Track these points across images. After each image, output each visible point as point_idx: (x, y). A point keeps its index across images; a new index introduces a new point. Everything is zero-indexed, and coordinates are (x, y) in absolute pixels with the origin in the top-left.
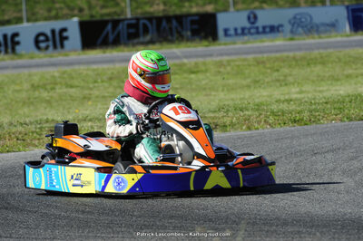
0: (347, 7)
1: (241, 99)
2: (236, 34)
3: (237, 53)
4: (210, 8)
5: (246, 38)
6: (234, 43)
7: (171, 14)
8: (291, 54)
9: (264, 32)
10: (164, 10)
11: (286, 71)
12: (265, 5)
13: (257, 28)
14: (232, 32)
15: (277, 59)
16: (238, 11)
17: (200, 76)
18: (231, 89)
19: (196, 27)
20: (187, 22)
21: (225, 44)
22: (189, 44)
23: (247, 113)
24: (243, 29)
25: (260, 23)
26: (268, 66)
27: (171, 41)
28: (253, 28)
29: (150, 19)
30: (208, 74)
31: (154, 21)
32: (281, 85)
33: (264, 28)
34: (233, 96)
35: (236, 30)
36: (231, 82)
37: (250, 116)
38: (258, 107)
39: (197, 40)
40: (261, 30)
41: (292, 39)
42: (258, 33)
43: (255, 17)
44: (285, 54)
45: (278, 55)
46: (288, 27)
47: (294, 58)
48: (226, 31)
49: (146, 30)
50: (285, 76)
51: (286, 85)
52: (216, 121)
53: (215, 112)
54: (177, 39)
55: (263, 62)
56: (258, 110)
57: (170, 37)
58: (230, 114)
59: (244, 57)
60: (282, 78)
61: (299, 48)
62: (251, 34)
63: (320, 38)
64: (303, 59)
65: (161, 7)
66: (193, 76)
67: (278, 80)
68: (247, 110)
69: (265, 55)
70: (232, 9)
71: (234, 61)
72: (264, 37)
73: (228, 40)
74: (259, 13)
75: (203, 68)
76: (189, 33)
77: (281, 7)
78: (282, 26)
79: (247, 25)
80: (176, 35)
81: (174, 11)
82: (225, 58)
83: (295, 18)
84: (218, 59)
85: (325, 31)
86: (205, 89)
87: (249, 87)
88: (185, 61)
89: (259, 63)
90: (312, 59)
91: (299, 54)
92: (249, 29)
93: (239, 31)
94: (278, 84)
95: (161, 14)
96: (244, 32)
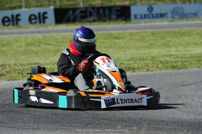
1: (144, 54)
2: (141, 18)
3: (142, 28)
4: (126, 3)
5: (147, 20)
6: (140, 23)
7: (105, 5)
8: (171, 30)
9: (157, 17)
10: (101, 4)
11: (168, 39)
12: (157, 2)
13: (153, 15)
14: (139, 16)
15: (164, 32)
16: (142, 4)
17: (121, 41)
18: (138, 48)
19: (119, 13)
20: (114, 10)
21: (135, 23)
22: (115, 22)
23: (146, 62)
24: (145, 15)
25: (155, 12)
26: (159, 35)
27: (105, 21)
29: (93, 8)
30: (125, 40)
31: (96, 10)
32: (166, 47)
33: (157, 15)
34: (139, 52)
35: (141, 15)
36: (138, 44)
37: (148, 63)
38: (153, 58)
39: (120, 20)
40: (155, 16)
41: (172, 21)
42: (153, 17)
43: (152, 8)
44: (168, 30)
45: (164, 30)
46: (170, 15)
47: (173, 32)
48: (136, 16)
49: (91, 14)
50: (168, 42)
51: (168, 47)
52: (129, 66)
53: (129, 61)
54: (108, 19)
55: (156, 34)
56: (153, 60)
57: (104, 19)
58: (137, 62)
59: (145, 30)
60: (166, 43)
61: (176, 26)
62: (149, 18)
63: (188, 21)
64: (178, 32)
65: (100, 2)
66: (117, 40)
67: (164, 44)
68: (147, 60)
69: (157, 30)
70: (139, 4)
71: (140, 33)
72: (156, 20)
73: (136, 21)
74: (154, 6)
75: (123, 36)
76: (114, 17)
77: (167, 3)
78: (166, 14)
79: (147, 12)
80: (107, 17)
81: (107, 4)
82: (135, 31)
83: (174, 10)
84: (131, 31)
85: (191, 17)
86: (123, 48)
87: (148, 47)
88: (113, 32)
89: (153, 34)
90: (183, 33)
91: (176, 30)
92: (148, 15)
93: (143, 16)
94: (164, 46)
95: (99, 6)
96: (145, 17)
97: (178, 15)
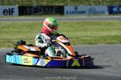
0: (108, 6)
1: (72, 35)
2: (70, 13)
3: (71, 19)
4: (62, 4)
5: (74, 15)
6: (70, 16)
7: (49, 5)
8: (88, 21)
9: (80, 13)
10: (47, 4)
11: (86, 26)
12: (80, 4)
13: (77, 12)
14: (69, 12)
16: (71, 5)
18: (68, 31)
19: (57, 10)
20: (54, 8)
21: (67, 16)
22: (55, 16)
23: (73, 40)
24: (73, 12)
25: (78, 10)
26: (81, 24)
27: (48, 15)
28: (76, 12)
29: (42, 7)
30: (61, 26)
31: (43, 8)
32: (85, 31)
33: (80, 12)
34: (69, 34)
35: (70, 12)
36: (68, 29)
37: (74, 41)
38: (77, 38)
39: (57, 15)
40: (79, 12)
41: (89, 16)
42: (78, 13)
43: (77, 8)
44: (86, 21)
45: (84, 21)
46: (87, 12)
47: (89, 22)
48: (67, 12)
49: (40, 10)
50: (86, 28)
51: (86, 31)
54: (51, 14)
55: (79, 23)
56: (77, 39)
57: (48, 13)
59: (73, 21)
61: (91, 19)
62: (75, 13)
63: (98, 16)
64: (92, 23)
65: (46, 3)
67: (84, 29)
68: (74, 39)
69: (80, 21)
70: (69, 5)
71: (69, 22)
72: (80, 15)
73: (67, 15)
74: (78, 7)
76: (54, 12)
77: (86, 5)
78: (85, 11)
79: (74, 10)
80: (50, 12)
81: (50, 4)
82: (67, 21)
83: (90, 9)
84: (64, 21)
85: (100, 14)
87: (74, 31)
89: (78, 23)
90: (95, 23)
91: (91, 21)
92: (75, 12)
93: (71, 12)
94: (84, 31)
95: (45, 5)
96: (73, 13)
97: (93, 12)
